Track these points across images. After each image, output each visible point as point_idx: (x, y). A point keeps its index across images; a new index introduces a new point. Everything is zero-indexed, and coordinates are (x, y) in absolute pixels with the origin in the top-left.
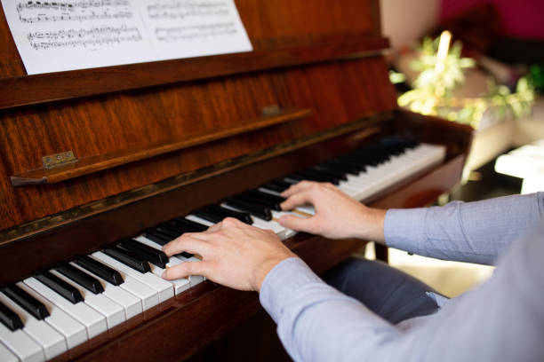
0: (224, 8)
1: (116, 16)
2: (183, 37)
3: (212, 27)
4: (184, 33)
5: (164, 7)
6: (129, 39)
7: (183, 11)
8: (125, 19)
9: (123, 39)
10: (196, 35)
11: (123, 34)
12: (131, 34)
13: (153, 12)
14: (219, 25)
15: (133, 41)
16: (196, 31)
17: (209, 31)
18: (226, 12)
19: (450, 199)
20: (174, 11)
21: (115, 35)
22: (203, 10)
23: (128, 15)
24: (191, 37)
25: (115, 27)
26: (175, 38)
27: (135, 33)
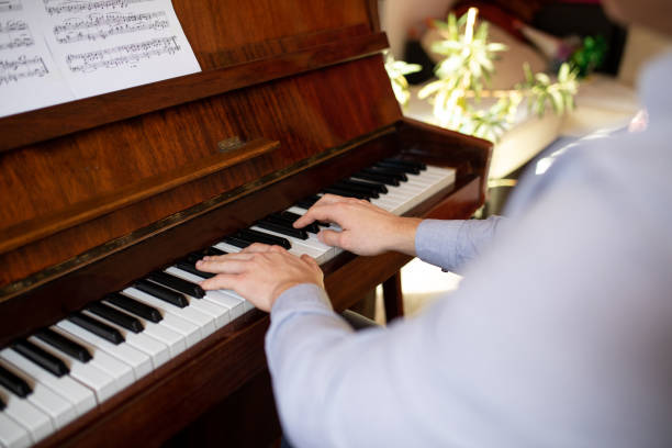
0: (161, 19)
1: (11, 46)
2: (106, 64)
3: (146, 45)
4: (107, 58)
5: (77, 25)
6: (30, 74)
7: (105, 28)
8: (23, 48)
9: (22, 75)
10: (123, 60)
11: (22, 69)
12: (32, 67)
13: (63, 35)
14: (156, 42)
15: (36, 77)
16: (124, 53)
17: (141, 51)
18: (164, 24)
19: (484, 217)
20: (94, 31)
21: (11, 71)
22: (132, 24)
23: (28, 43)
24: (117, 62)
25: (10, 61)
26: (95, 67)
27: (39, 66)
